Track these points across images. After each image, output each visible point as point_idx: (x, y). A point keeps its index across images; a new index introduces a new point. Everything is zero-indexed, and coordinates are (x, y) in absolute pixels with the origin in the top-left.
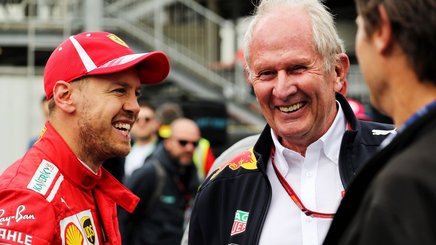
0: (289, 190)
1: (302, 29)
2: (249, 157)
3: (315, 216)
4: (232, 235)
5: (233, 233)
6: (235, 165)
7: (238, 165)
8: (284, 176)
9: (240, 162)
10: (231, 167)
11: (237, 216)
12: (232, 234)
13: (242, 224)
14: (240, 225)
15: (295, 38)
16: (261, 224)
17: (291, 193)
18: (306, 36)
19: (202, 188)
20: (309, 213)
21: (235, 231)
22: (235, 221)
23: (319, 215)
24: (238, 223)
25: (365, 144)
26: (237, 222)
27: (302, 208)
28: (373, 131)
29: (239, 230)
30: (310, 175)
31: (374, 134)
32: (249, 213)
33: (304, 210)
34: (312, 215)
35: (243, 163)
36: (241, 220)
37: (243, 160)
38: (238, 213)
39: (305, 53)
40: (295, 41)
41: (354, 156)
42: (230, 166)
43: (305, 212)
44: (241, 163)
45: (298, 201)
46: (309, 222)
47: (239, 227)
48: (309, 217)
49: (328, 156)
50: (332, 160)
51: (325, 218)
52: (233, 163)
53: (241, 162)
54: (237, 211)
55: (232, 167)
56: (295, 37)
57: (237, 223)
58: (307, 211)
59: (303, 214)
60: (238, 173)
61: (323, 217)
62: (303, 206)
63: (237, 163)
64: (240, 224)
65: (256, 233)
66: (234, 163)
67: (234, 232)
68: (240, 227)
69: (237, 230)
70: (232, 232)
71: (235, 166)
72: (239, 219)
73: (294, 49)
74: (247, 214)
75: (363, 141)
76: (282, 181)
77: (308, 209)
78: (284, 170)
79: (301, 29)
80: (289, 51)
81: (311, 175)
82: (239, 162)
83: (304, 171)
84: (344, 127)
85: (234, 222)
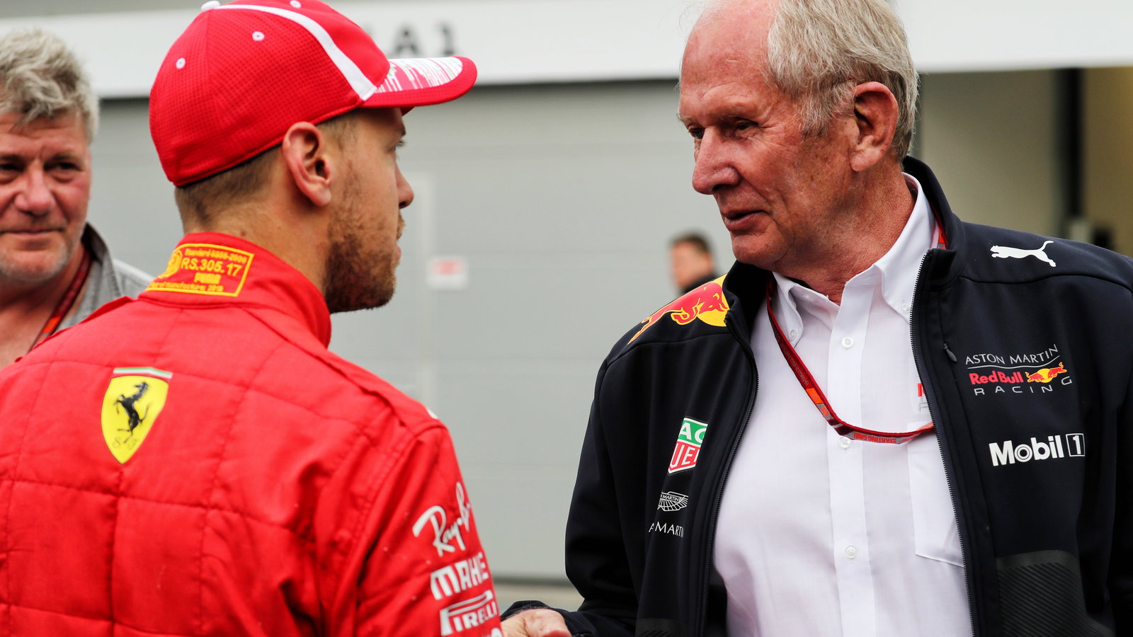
0: (802, 376)
1: (747, 36)
2: (716, 297)
3: (857, 437)
4: (670, 472)
5: (673, 468)
6: (684, 313)
7: (691, 313)
8: (793, 344)
9: (696, 309)
10: (675, 316)
11: (685, 430)
12: (671, 469)
13: (694, 449)
14: (691, 452)
15: (727, 58)
16: (730, 451)
17: (807, 381)
18: (751, 52)
19: (610, 362)
20: (845, 429)
21: (680, 466)
22: (678, 440)
23: (868, 435)
24: (687, 446)
25: (972, 277)
26: (684, 444)
27: (830, 417)
28: (994, 249)
29: (689, 462)
30: (850, 344)
31: (994, 256)
32: (706, 425)
33: (834, 421)
34: (852, 434)
35: (703, 310)
36: (693, 440)
37: (702, 304)
38: (687, 425)
39: (745, 90)
40: (726, 65)
41: (946, 307)
42: (672, 315)
43: (836, 426)
44: (699, 310)
45: (821, 400)
46: (846, 449)
47: (687, 455)
48: (845, 438)
49: (890, 302)
50: (900, 311)
51: (880, 442)
52: (680, 309)
53: (699, 307)
54: (685, 419)
55: (677, 317)
56: (727, 56)
57: (683, 446)
58: (842, 425)
59: (831, 430)
60: (690, 334)
61: (875, 441)
62: (832, 414)
63: (688, 310)
64: (689, 448)
65: (719, 471)
66: (682, 310)
67: (676, 465)
68: (691, 455)
69: (684, 463)
70: (671, 465)
71: (685, 316)
72: (687, 438)
73: (724, 83)
74: (703, 428)
75: (970, 272)
76: (788, 354)
77: (843, 419)
78: (792, 331)
79: (744, 38)
80: (714, 86)
81: (852, 343)
82: (693, 308)
83: (836, 335)
84: (930, 239)
85: (677, 444)
